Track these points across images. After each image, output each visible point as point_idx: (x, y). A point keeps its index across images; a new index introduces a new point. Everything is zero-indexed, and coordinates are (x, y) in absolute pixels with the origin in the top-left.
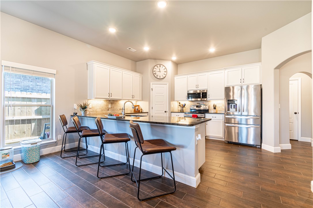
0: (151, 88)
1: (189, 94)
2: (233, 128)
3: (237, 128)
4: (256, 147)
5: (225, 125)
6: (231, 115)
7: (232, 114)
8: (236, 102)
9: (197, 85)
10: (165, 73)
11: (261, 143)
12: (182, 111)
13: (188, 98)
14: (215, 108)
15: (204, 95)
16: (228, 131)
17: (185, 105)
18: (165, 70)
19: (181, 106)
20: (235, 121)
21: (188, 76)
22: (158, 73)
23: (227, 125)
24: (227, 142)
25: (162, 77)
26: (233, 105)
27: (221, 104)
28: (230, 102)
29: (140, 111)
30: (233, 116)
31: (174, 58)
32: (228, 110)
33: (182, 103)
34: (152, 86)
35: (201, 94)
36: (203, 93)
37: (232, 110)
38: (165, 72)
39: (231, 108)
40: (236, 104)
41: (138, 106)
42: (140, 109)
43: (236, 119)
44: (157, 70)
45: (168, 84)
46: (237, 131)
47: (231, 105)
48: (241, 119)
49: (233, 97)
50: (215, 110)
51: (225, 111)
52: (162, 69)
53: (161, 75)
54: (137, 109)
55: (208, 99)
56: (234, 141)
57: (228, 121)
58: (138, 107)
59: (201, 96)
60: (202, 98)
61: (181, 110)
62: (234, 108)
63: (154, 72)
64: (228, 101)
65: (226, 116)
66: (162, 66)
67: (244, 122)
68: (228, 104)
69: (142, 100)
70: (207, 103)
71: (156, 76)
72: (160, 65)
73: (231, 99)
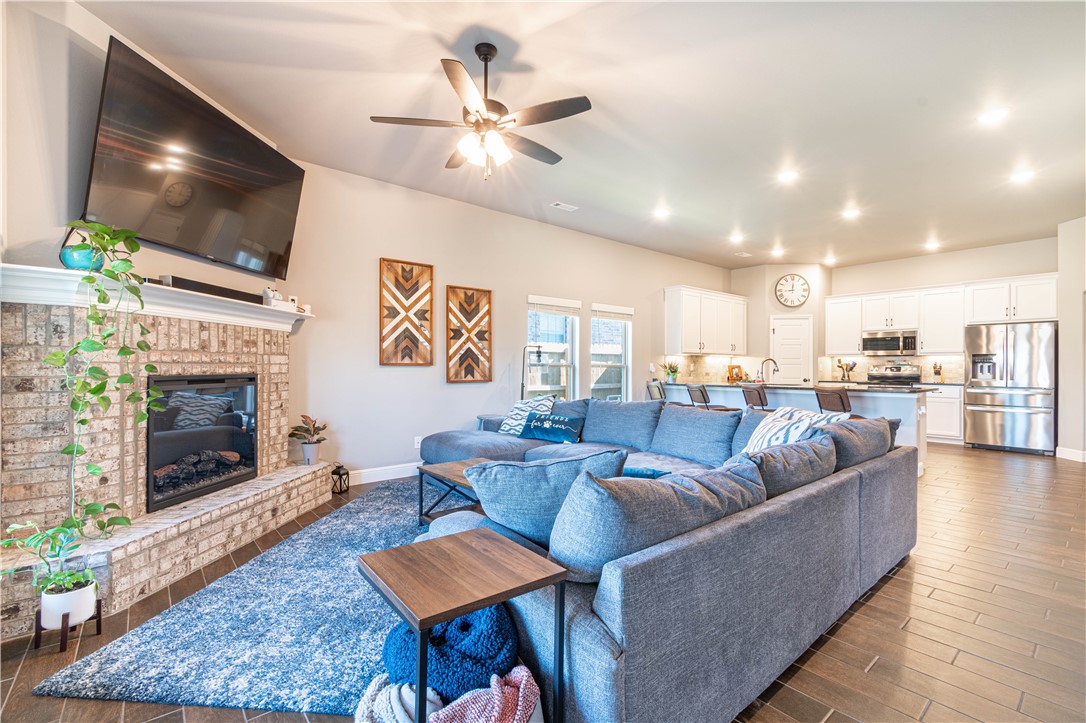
0: (771, 328)
1: (865, 340)
2: (989, 415)
3: (998, 415)
4: (1043, 455)
5: (965, 409)
6: (980, 387)
7: (984, 384)
8: (994, 359)
9: (889, 320)
10: (806, 294)
11: (1056, 445)
12: (847, 378)
13: (865, 348)
14: (937, 373)
15: (910, 342)
16: (975, 422)
17: (855, 365)
18: (806, 287)
19: (845, 367)
20: (993, 400)
21: (864, 298)
22: (787, 295)
23: (969, 408)
24: (970, 446)
25: (797, 303)
26: (986, 366)
27: (956, 363)
28: (979, 358)
29: (744, 378)
30: (988, 390)
31: (830, 260)
32: (974, 376)
33: (847, 360)
34: (774, 324)
35: (901, 339)
36: (905, 338)
37: (984, 377)
38: (805, 290)
39: (982, 371)
40: (994, 364)
41: (739, 367)
42: (743, 374)
43: (997, 396)
44: (785, 286)
45: (811, 319)
46: (998, 422)
47: (982, 367)
48: (1011, 396)
49: (988, 349)
50: (937, 376)
51: (966, 379)
52: (798, 284)
53: (794, 298)
54: (737, 375)
55: (919, 351)
56: (991, 442)
57: (973, 399)
58: (737, 370)
59: (901, 344)
60: (905, 348)
61: (844, 376)
62: (989, 371)
63: (778, 293)
64: (974, 356)
65: (969, 390)
66: (796, 278)
67: (1019, 401)
68: (974, 363)
69: (748, 354)
70: (915, 361)
71: (782, 301)
72: (793, 276)
73: (984, 352)
